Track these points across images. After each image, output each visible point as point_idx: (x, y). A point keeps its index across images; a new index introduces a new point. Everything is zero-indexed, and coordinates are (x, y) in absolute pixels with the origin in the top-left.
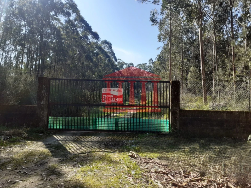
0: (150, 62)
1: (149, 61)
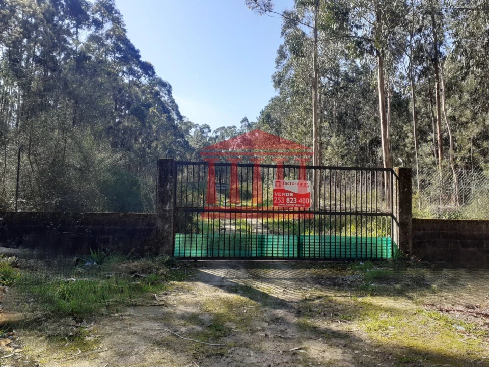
0: (244, 124)
1: (242, 122)
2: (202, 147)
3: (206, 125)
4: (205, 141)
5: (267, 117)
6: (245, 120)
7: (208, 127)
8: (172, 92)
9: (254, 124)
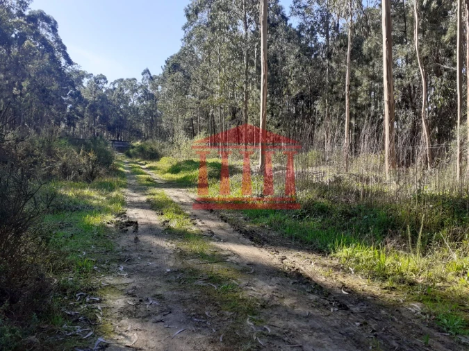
0: (145, 76)
1: (143, 74)
2: (96, 99)
3: (101, 75)
4: (100, 92)
5: (173, 66)
6: (147, 71)
7: (105, 78)
8: (58, 29)
9: (156, 77)
